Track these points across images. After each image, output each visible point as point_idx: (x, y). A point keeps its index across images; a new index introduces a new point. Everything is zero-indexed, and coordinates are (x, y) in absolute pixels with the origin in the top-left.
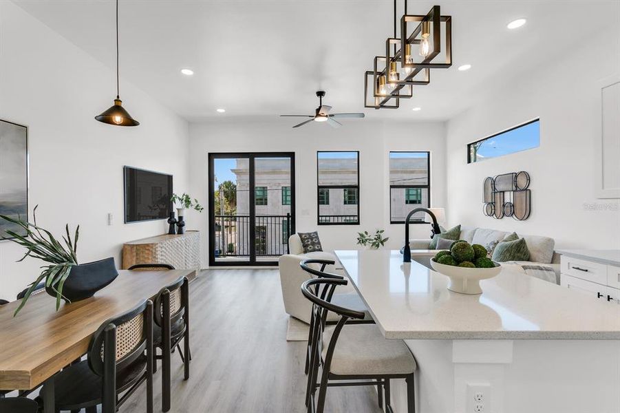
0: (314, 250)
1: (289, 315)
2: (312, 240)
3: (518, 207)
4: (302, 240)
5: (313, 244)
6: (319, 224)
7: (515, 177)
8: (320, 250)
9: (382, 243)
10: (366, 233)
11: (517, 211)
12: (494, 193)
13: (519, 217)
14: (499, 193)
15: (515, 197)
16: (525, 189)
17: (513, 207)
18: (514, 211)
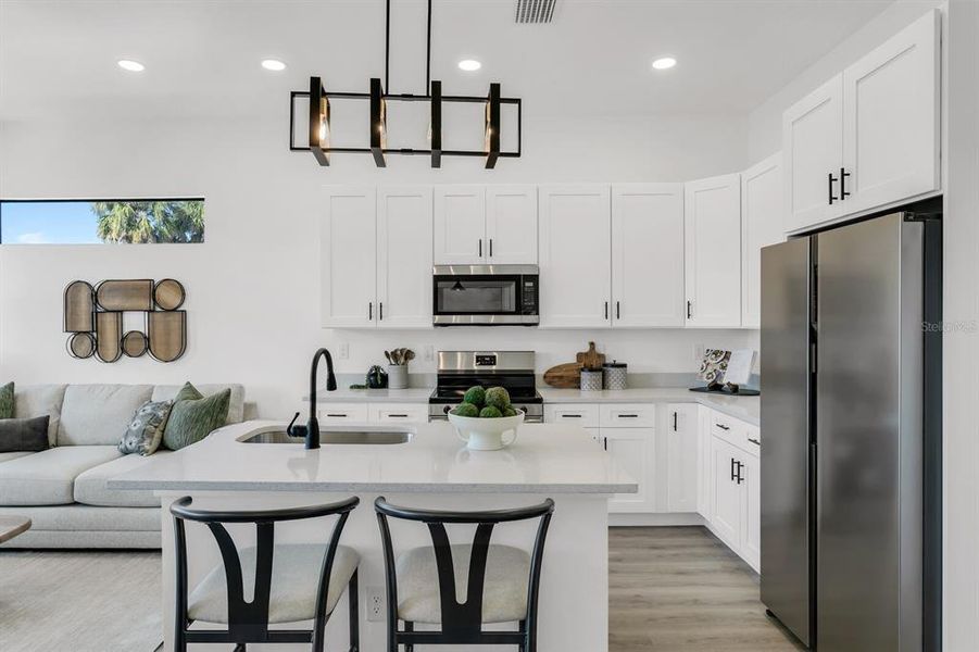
3: (158, 339)
7: (151, 286)
12: (97, 313)
13: (162, 356)
14: (108, 314)
15: (153, 321)
16: (174, 310)
17: (147, 339)
18: (148, 348)
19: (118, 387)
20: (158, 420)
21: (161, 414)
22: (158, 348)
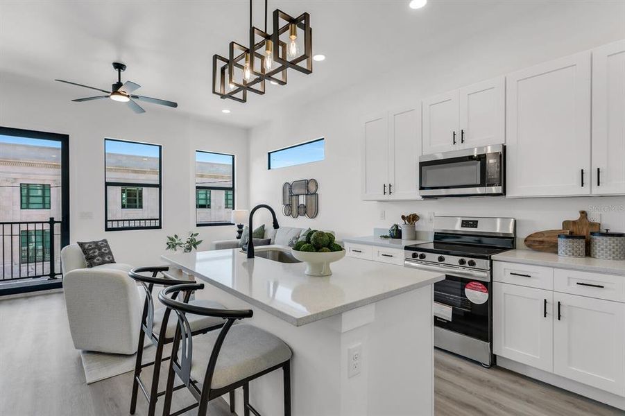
0: (104, 263)
1: (81, 351)
2: (100, 249)
3: (309, 208)
4: (85, 251)
5: (102, 255)
6: (107, 229)
7: (307, 183)
8: (112, 261)
9: (195, 246)
10: (176, 236)
11: (309, 212)
12: (291, 196)
13: (310, 216)
14: (294, 196)
15: (307, 199)
16: (314, 194)
17: (306, 208)
18: (306, 212)
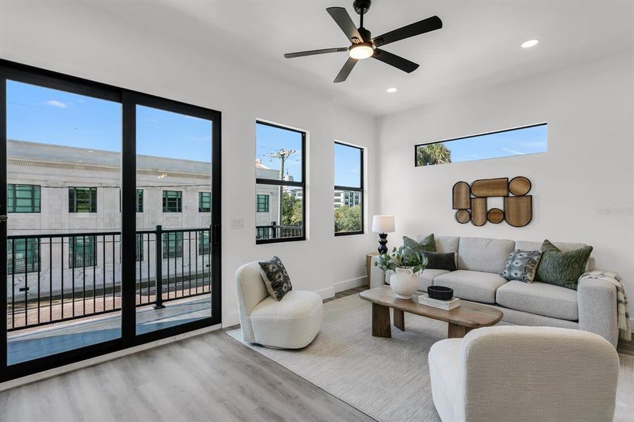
6: (257, 242)
7: (506, 182)
12: (471, 198)
13: (514, 224)
14: (478, 199)
15: (508, 203)
16: (523, 195)
17: (504, 214)
18: (504, 218)
19: (491, 240)
20: (534, 262)
21: (535, 258)
22: (511, 218)
